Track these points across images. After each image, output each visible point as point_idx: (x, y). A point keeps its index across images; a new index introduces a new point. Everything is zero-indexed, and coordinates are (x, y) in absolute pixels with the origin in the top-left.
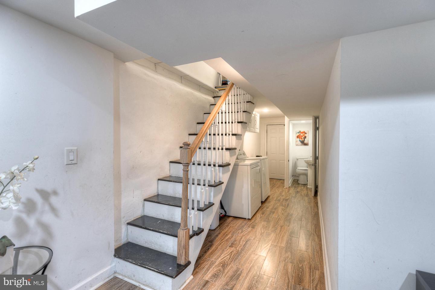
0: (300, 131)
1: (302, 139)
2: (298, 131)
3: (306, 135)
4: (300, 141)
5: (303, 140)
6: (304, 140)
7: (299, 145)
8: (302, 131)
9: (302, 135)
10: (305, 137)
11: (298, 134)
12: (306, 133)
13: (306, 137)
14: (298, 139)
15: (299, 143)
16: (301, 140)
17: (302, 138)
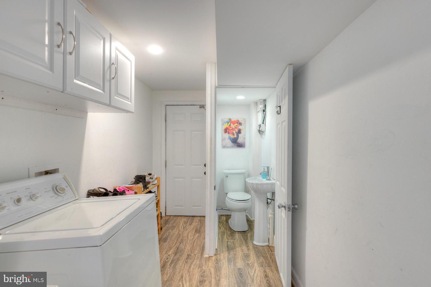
0: (230, 120)
1: (233, 134)
2: (226, 120)
3: (240, 127)
4: (230, 138)
5: (236, 136)
6: (238, 136)
7: (228, 147)
8: (233, 120)
9: (234, 127)
10: (239, 132)
11: (226, 126)
12: (240, 124)
13: (242, 132)
14: (227, 135)
15: (229, 143)
16: (232, 137)
17: (234, 132)
